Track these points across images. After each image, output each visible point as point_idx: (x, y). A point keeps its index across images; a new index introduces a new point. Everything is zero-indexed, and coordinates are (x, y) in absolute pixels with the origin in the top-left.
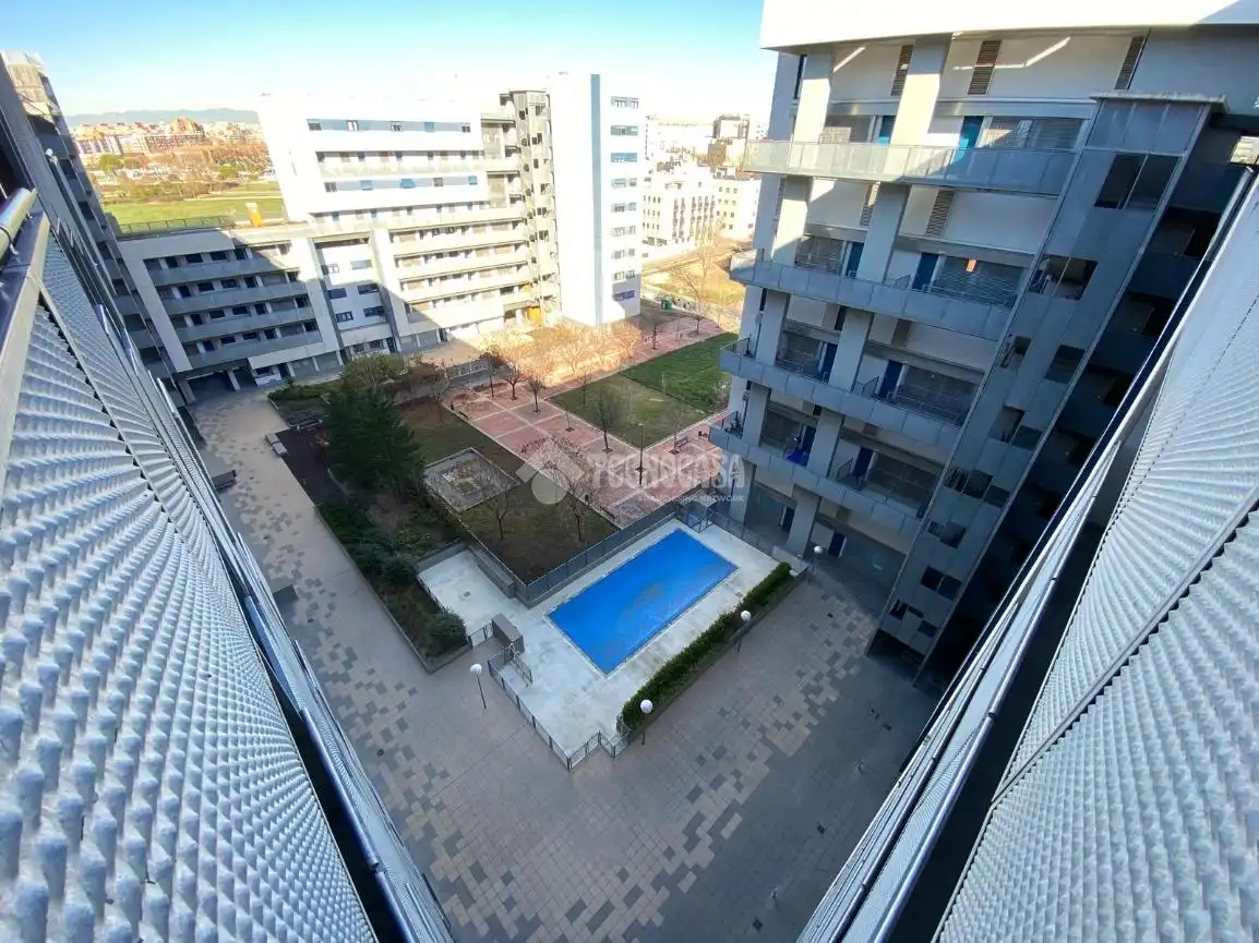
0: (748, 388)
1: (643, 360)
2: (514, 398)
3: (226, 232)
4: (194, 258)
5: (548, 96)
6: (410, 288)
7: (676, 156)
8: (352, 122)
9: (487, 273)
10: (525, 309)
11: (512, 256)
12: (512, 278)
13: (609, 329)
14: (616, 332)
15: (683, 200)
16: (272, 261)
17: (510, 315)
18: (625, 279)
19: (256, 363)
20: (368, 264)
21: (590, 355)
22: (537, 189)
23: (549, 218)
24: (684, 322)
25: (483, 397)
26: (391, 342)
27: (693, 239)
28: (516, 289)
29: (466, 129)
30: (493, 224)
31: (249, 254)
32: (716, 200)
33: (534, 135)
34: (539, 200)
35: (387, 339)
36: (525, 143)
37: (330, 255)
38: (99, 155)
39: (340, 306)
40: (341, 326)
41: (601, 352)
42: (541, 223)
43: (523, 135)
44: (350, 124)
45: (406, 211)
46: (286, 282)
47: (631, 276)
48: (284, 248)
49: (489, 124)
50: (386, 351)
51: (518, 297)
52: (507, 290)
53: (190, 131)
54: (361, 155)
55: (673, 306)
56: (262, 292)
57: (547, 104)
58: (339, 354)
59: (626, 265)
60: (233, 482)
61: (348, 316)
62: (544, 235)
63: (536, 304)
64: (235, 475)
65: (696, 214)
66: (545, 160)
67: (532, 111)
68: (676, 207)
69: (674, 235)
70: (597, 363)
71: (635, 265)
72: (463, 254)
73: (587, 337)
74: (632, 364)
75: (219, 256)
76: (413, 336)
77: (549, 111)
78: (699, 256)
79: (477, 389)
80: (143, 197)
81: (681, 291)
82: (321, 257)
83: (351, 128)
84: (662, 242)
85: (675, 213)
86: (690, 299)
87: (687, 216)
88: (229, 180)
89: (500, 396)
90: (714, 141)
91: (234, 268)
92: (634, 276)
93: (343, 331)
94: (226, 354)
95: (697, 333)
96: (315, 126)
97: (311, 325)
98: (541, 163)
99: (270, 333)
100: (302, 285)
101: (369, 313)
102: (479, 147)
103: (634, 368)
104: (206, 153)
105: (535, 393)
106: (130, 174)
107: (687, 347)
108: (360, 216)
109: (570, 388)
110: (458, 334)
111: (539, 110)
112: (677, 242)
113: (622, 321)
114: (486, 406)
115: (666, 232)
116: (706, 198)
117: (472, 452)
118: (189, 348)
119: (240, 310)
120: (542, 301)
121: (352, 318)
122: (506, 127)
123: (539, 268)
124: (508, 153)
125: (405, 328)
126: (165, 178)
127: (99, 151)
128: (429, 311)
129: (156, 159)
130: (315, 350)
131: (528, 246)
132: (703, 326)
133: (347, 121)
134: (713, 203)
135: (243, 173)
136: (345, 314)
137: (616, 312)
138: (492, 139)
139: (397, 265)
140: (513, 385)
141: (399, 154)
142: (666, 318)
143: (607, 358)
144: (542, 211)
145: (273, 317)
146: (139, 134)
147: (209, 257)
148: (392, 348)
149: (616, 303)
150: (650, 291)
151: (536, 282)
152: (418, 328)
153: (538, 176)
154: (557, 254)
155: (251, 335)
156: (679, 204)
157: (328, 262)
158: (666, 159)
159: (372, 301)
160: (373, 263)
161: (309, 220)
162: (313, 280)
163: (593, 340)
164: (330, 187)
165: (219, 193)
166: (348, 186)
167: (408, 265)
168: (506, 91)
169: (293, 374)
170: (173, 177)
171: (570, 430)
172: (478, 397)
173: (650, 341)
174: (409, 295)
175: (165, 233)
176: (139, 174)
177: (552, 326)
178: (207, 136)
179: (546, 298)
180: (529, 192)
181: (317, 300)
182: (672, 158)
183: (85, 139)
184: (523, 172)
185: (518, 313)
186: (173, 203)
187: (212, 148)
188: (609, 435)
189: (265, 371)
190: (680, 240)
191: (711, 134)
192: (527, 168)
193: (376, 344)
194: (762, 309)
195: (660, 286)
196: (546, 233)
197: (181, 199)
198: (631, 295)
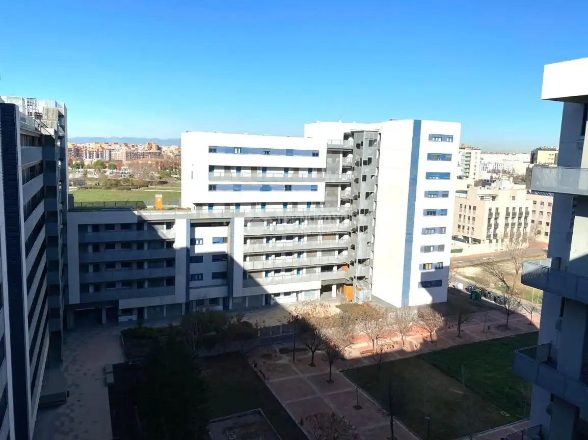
0: (552, 400)
1: (446, 346)
2: (312, 365)
3: (136, 212)
4: (110, 227)
5: (380, 134)
6: (251, 260)
7: (494, 175)
8: (238, 148)
9: (313, 254)
10: (340, 286)
11: (336, 243)
12: (333, 259)
13: (416, 311)
14: (421, 316)
15: (497, 209)
16: (160, 234)
17: (326, 288)
18: (433, 270)
19: (123, 304)
20: (224, 240)
21: (391, 334)
22: (363, 195)
23: (369, 216)
24: (492, 314)
25: (285, 360)
26: (226, 300)
27: (507, 240)
28: (335, 268)
29: (316, 154)
30: (323, 219)
31: (146, 228)
32: (530, 210)
33: (365, 158)
34: (363, 204)
35: (224, 298)
36: (358, 164)
37: (199, 232)
38: (96, 160)
39: (195, 268)
40: (192, 284)
41: (405, 331)
42: (362, 220)
43: (358, 158)
44: (236, 150)
45: (260, 206)
46: (163, 247)
47: (439, 268)
48: (170, 225)
49: (332, 151)
50: (220, 308)
51: (336, 275)
52: (327, 268)
53: (154, 150)
54: (239, 169)
55: (483, 298)
56: (146, 253)
57: (378, 139)
58: (184, 307)
59: (434, 258)
60: (64, 402)
61: (199, 277)
62: (364, 229)
63: (350, 282)
64: (68, 396)
65: (510, 221)
66: (372, 176)
67: (366, 143)
68: (490, 214)
69: (488, 236)
70: (397, 343)
71: (444, 258)
72: (297, 239)
73: (391, 316)
74: (434, 349)
75: (126, 226)
76: (244, 298)
77: (379, 144)
78: (511, 256)
79: (283, 351)
80: (109, 186)
81: (492, 285)
82: (192, 233)
83: (236, 152)
84: (476, 241)
85: (489, 219)
86: (499, 293)
87: (501, 221)
88: (163, 180)
89: (299, 361)
90: (531, 166)
91: (132, 235)
92: (442, 268)
93: (191, 288)
94: (107, 294)
95: (506, 327)
96: (212, 150)
97: (171, 281)
98: (368, 178)
99: (140, 284)
100: (174, 250)
101: (215, 276)
102: (323, 166)
103: (435, 353)
104: (157, 163)
105: (331, 363)
106: (108, 172)
107: (493, 340)
108: (227, 207)
109: (367, 363)
110: (281, 300)
111: (371, 143)
112: (491, 242)
113: (427, 306)
114: (285, 369)
115: (481, 233)
116: (520, 208)
117: (259, 413)
118: (84, 288)
119: (126, 264)
120: (355, 280)
121: (202, 279)
122: (345, 153)
123: (356, 254)
124: (345, 170)
125: (239, 291)
126: (127, 176)
127: (98, 157)
128: (261, 279)
129: (127, 164)
130: (168, 300)
131: (350, 235)
132: (512, 321)
133: (235, 148)
134: (527, 213)
135: (174, 176)
136: (198, 275)
137: (422, 298)
138: (334, 161)
139: (245, 243)
140: (313, 352)
141: (264, 169)
142: (475, 308)
143: (408, 339)
144: (365, 212)
145: (147, 272)
146: (124, 149)
147: (119, 227)
148: (226, 306)
149: (424, 290)
150: (461, 281)
151: (352, 264)
152: (250, 292)
153: (364, 187)
154: (373, 244)
155: (127, 284)
156: (494, 211)
157: (197, 236)
158: (487, 177)
159: (218, 267)
160: (229, 240)
161: (192, 208)
162: (182, 249)
163: (398, 321)
164: (212, 188)
165: (154, 187)
166: (225, 188)
167: (254, 243)
168: (349, 131)
169: (146, 317)
170: (132, 176)
171: (358, 407)
172: (281, 358)
173: (455, 329)
174: (249, 265)
175: (99, 209)
176: (113, 172)
177: (360, 303)
178: (163, 153)
179: (360, 278)
180: (356, 198)
181: (181, 263)
182: (491, 177)
183: (93, 150)
184: (353, 184)
185: (334, 288)
186: (124, 191)
187: (162, 160)
188: (397, 422)
189: (128, 311)
190: (494, 241)
191: (529, 160)
192: (357, 181)
193: (214, 301)
194: (561, 315)
195: (472, 278)
196: (366, 228)
197: (130, 189)
198: (438, 283)
